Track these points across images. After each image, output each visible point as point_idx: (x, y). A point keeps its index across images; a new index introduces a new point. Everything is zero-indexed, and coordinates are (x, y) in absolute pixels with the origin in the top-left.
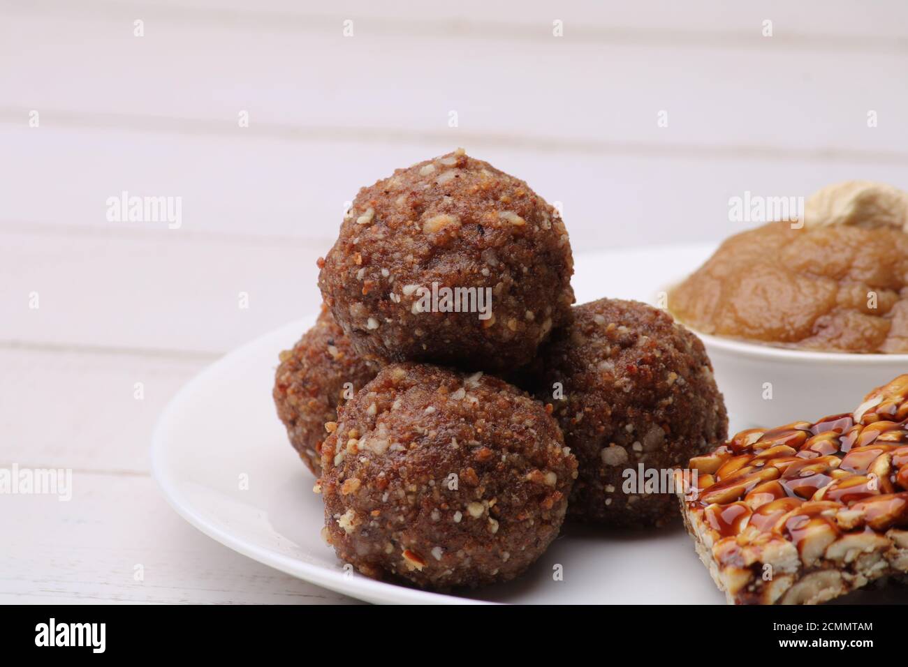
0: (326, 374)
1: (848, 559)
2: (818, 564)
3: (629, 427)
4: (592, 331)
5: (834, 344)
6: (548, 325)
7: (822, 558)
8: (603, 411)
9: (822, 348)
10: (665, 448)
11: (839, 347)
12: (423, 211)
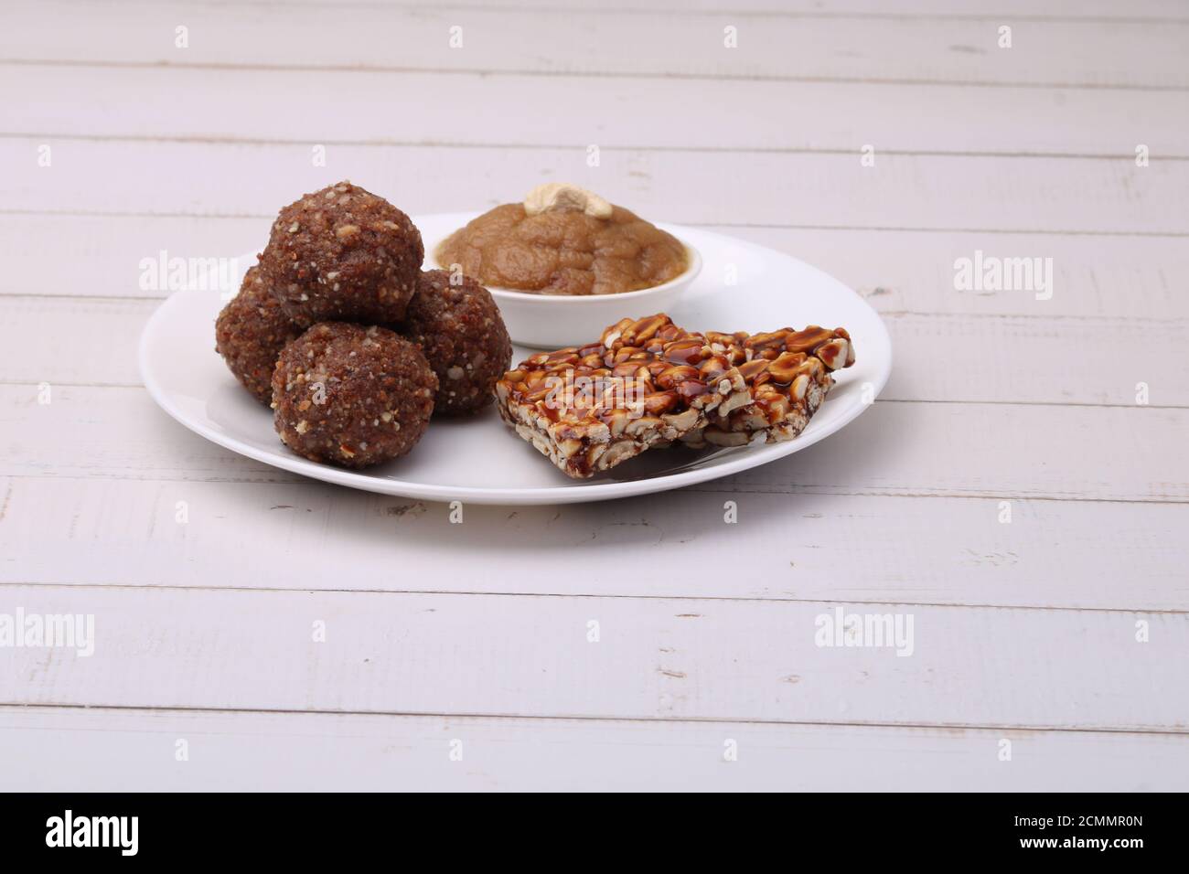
0: (258, 326)
1: (638, 433)
2: (621, 437)
3: (465, 355)
4: (433, 293)
5: (563, 290)
6: (412, 293)
7: (623, 433)
8: (449, 346)
9: (557, 293)
10: (486, 366)
11: (567, 293)
12: (333, 223)
